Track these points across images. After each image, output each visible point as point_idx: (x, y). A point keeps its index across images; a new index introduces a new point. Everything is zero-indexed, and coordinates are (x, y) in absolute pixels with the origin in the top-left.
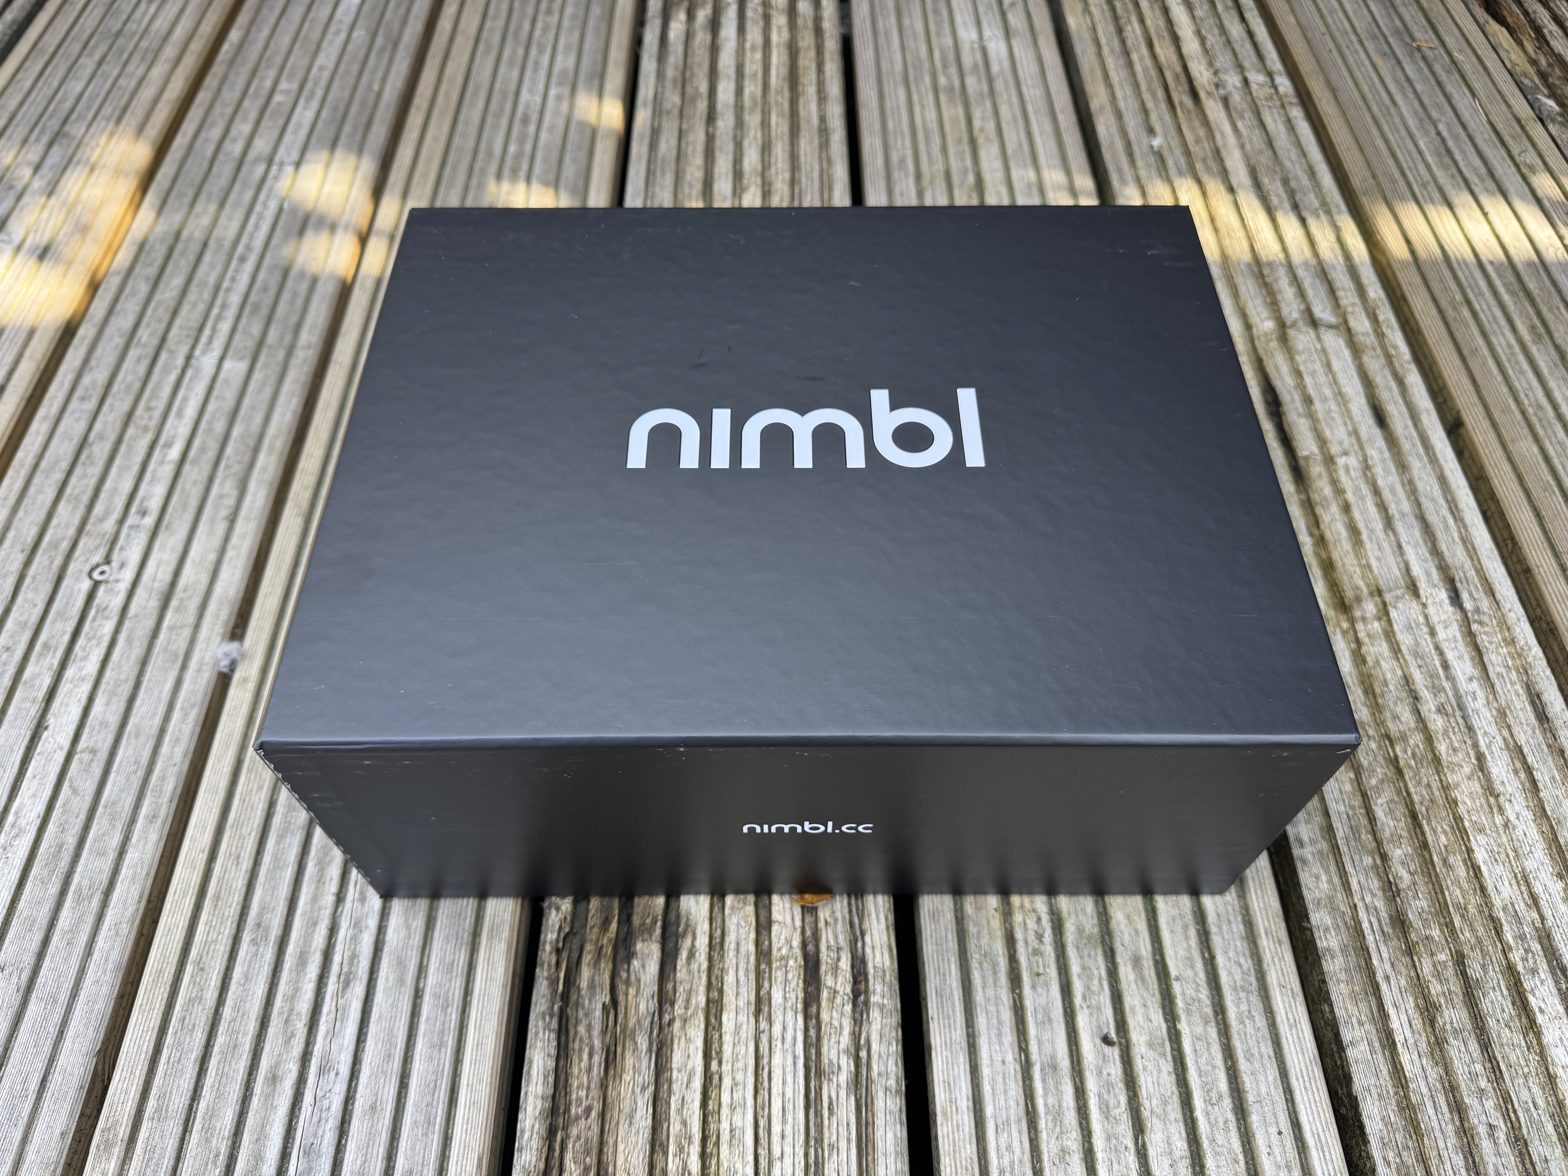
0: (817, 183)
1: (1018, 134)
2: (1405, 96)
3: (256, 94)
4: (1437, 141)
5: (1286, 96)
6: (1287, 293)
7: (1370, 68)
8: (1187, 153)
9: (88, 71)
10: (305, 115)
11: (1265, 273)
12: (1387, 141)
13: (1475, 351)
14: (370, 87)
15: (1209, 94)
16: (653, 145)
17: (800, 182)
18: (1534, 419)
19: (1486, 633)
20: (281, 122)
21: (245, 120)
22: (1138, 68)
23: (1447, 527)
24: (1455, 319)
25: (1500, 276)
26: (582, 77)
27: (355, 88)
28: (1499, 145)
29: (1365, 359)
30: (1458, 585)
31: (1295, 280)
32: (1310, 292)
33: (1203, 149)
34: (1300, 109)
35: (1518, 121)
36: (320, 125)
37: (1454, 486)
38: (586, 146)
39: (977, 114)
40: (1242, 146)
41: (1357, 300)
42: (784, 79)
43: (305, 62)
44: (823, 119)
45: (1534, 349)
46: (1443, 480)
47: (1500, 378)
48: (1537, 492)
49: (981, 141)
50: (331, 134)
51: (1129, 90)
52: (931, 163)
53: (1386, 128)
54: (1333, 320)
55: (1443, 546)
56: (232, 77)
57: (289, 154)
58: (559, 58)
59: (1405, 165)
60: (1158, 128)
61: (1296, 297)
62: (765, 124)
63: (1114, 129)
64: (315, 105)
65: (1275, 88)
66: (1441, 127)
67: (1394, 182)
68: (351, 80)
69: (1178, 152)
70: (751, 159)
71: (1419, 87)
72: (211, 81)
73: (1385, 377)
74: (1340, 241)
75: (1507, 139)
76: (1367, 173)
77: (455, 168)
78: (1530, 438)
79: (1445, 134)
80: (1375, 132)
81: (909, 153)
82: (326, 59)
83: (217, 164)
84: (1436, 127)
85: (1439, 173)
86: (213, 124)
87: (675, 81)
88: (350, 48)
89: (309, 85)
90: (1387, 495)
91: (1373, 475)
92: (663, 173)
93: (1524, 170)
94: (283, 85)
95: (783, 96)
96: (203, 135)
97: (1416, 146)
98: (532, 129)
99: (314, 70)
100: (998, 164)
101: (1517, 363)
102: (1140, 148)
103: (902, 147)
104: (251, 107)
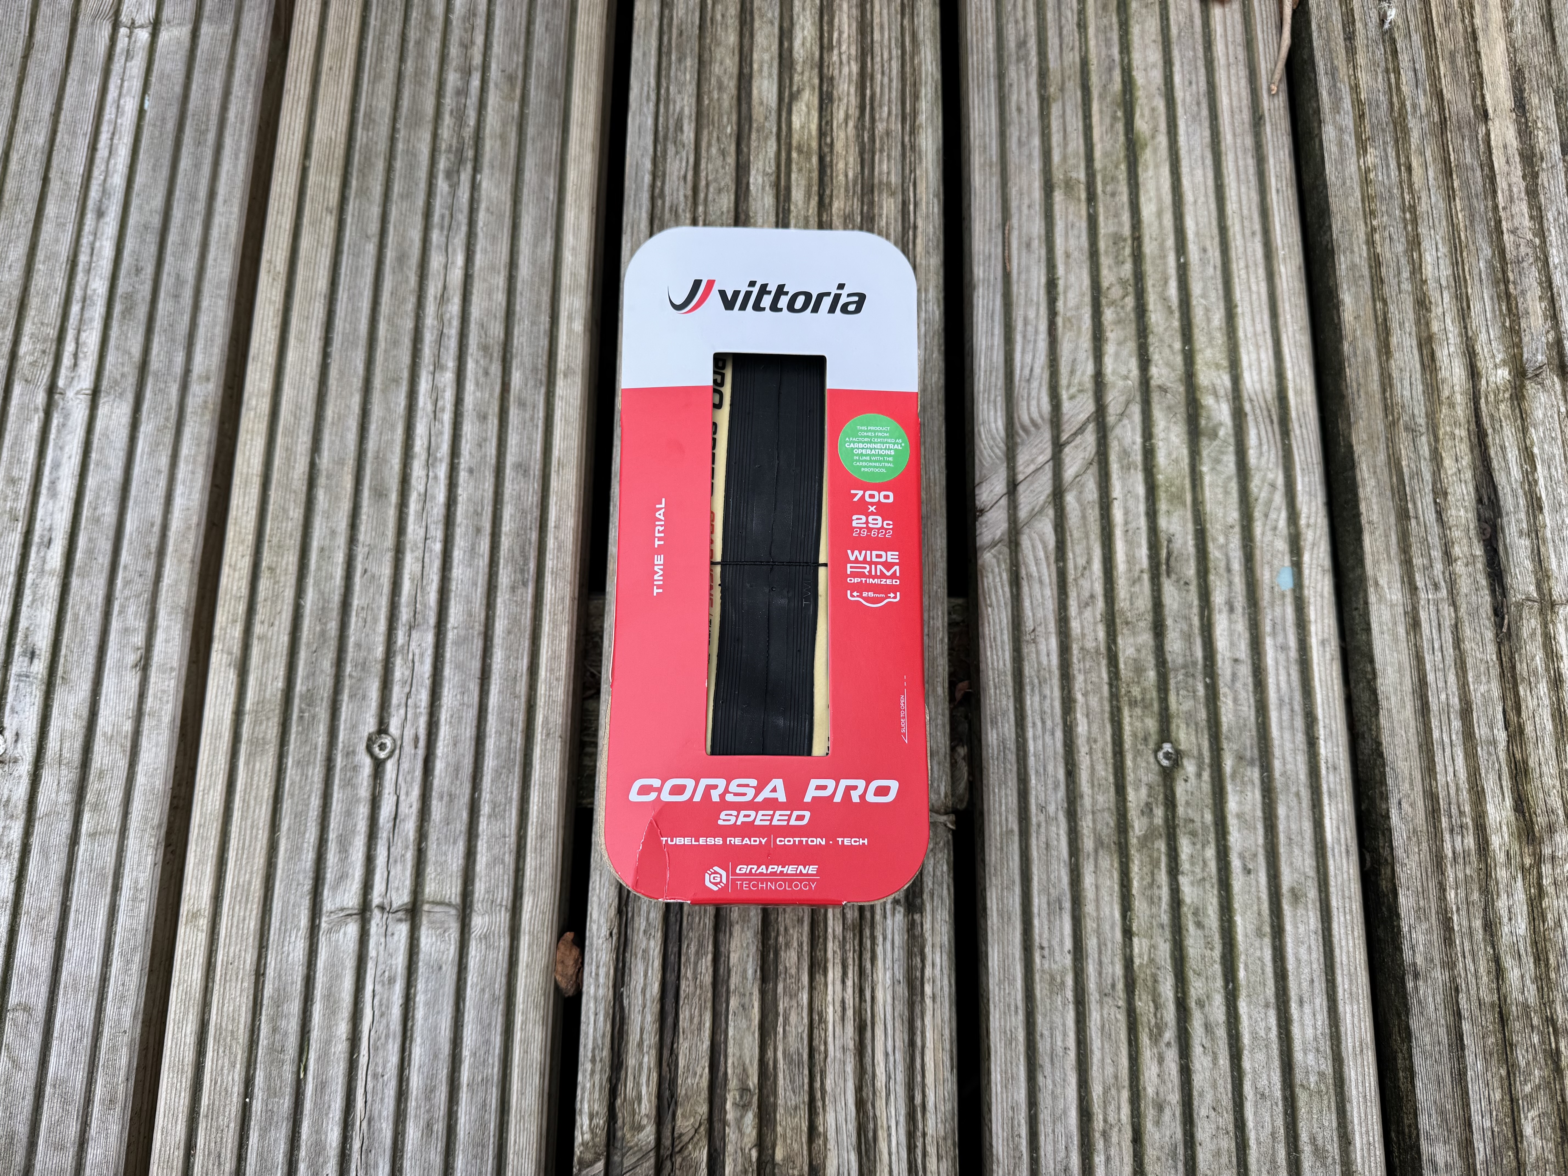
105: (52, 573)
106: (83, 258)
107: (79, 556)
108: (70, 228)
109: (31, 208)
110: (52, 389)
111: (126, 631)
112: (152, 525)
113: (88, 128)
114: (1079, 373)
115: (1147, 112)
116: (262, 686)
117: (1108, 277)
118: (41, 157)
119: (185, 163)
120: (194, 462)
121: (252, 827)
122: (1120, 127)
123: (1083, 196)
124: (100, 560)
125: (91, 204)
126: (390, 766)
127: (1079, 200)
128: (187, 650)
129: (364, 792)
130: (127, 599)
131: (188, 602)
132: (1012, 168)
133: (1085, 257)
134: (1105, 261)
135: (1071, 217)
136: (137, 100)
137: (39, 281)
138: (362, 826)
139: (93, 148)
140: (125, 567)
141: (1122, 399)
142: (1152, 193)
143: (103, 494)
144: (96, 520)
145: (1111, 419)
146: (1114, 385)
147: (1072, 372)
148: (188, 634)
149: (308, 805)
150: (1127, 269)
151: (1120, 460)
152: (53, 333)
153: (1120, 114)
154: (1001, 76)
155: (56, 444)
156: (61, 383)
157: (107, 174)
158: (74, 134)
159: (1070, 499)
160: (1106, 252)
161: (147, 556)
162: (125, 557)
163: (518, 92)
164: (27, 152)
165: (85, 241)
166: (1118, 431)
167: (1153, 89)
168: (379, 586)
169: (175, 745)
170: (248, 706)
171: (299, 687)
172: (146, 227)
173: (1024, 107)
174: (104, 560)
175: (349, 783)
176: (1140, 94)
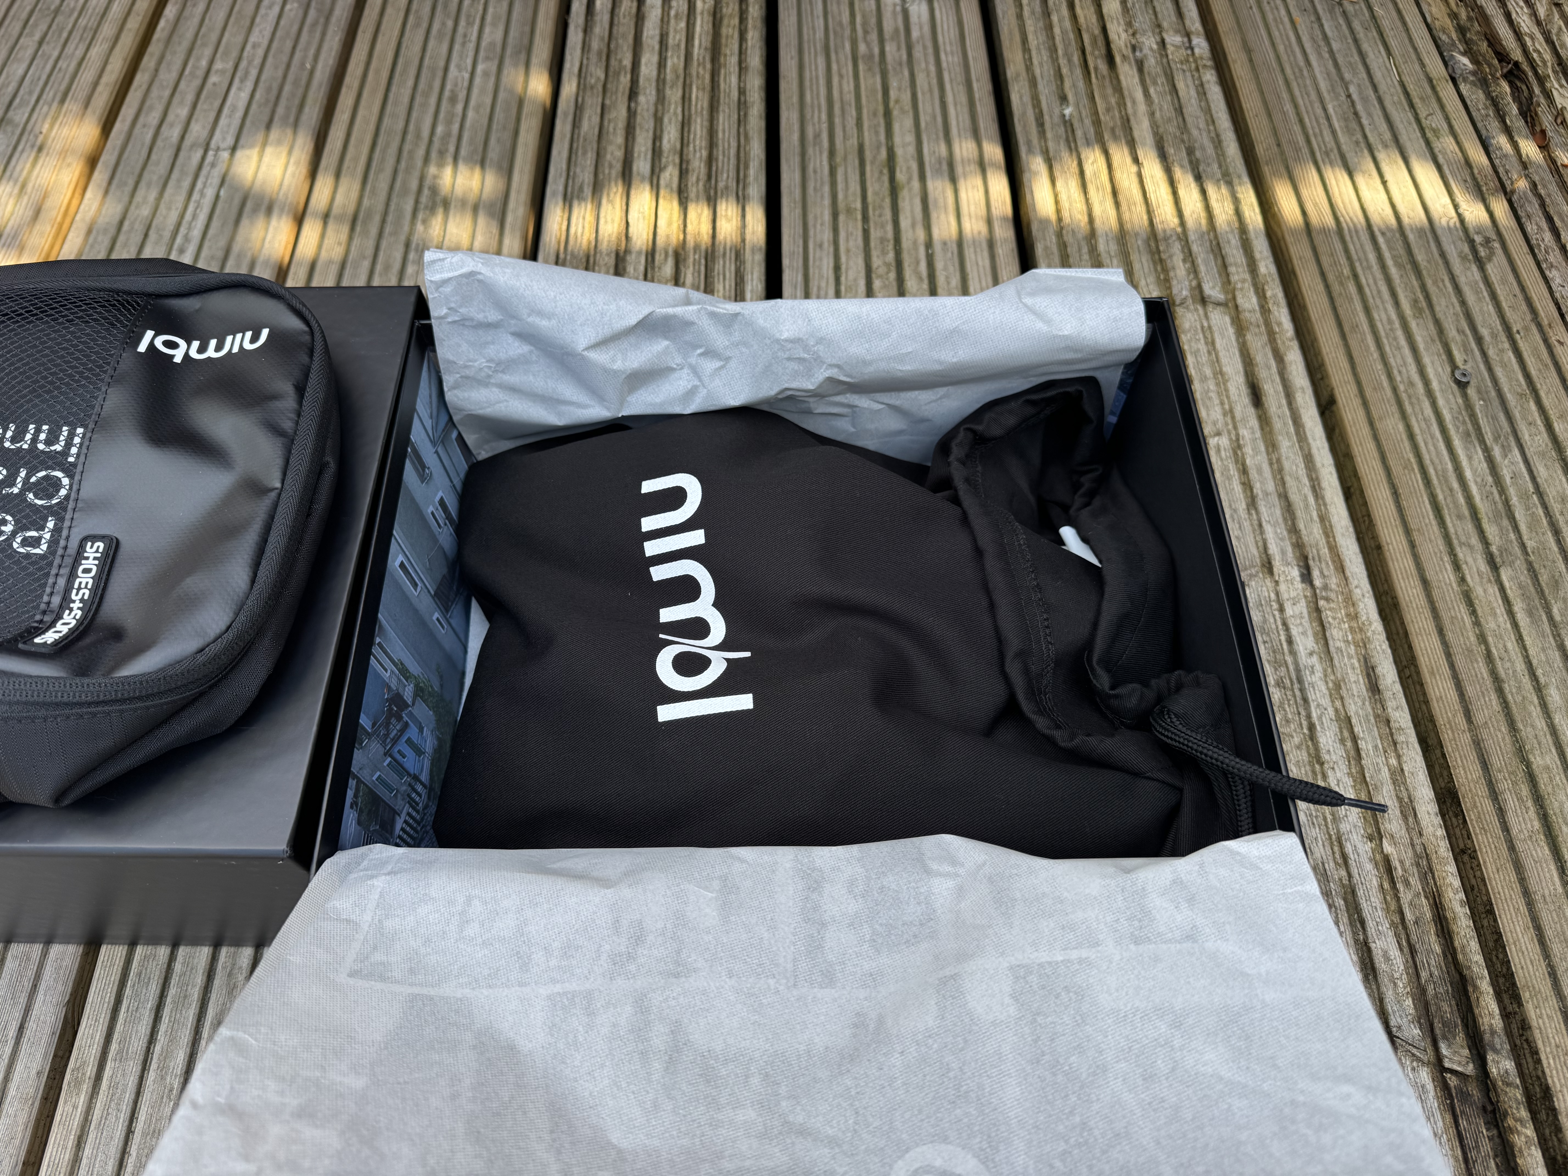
0: (733, 161)
1: (933, 105)
2: (1319, 54)
3: (192, 74)
4: (1346, 106)
5: (1202, 58)
6: (1180, 269)
7: (1288, 25)
8: (1097, 123)
9: (30, 52)
10: (239, 97)
11: (1161, 248)
12: (1296, 106)
13: (1355, 327)
14: (302, 65)
15: (1124, 57)
16: (576, 124)
17: (717, 160)
18: (1404, 396)
19: (1330, 609)
20: (217, 104)
21: (181, 103)
22: (1057, 31)
23: (1307, 506)
24: (1341, 294)
25: (1390, 248)
26: (509, 52)
27: (288, 66)
28: (1407, 108)
29: (1249, 337)
30: (1311, 563)
31: (1189, 256)
32: (1202, 268)
33: (1113, 118)
34: (1213, 72)
35: (1430, 80)
36: (254, 106)
37: (1318, 465)
38: (511, 126)
39: (894, 84)
40: (1152, 114)
41: (1247, 276)
42: (706, 49)
43: (240, 39)
44: (742, 92)
45: (1413, 324)
46: (1309, 460)
47: (1376, 355)
48: (1396, 469)
49: (895, 113)
50: (266, 118)
51: (1045, 55)
52: (845, 138)
53: (1297, 92)
54: (1221, 297)
55: (1301, 525)
56: (168, 57)
57: (224, 139)
58: (487, 30)
59: (1311, 132)
60: (1071, 97)
61: (1189, 274)
62: (685, 99)
63: (1027, 99)
64: (249, 85)
65: (1192, 49)
66: (1352, 89)
67: (1298, 150)
68: (285, 59)
69: (1088, 122)
70: (671, 136)
71: (1335, 46)
72: (148, 62)
73: (1266, 355)
74: (1238, 212)
75: (1416, 101)
76: (1272, 141)
77: (384, 151)
78: (1397, 415)
79: (1355, 97)
80: (1285, 96)
81: (825, 126)
82: (260, 36)
83: (155, 150)
84: (1347, 89)
85: (1343, 138)
86: (151, 108)
87: (599, 53)
88: (282, 23)
89: (243, 64)
90: (1253, 474)
91: (1243, 455)
92: (585, 153)
93: (1429, 135)
94: (218, 65)
95: (704, 68)
96: (141, 120)
97: (1325, 110)
98: (459, 107)
99: (248, 47)
100: (910, 138)
101: (1395, 339)
102: (1051, 117)
103: (818, 121)
104: (188, 89)
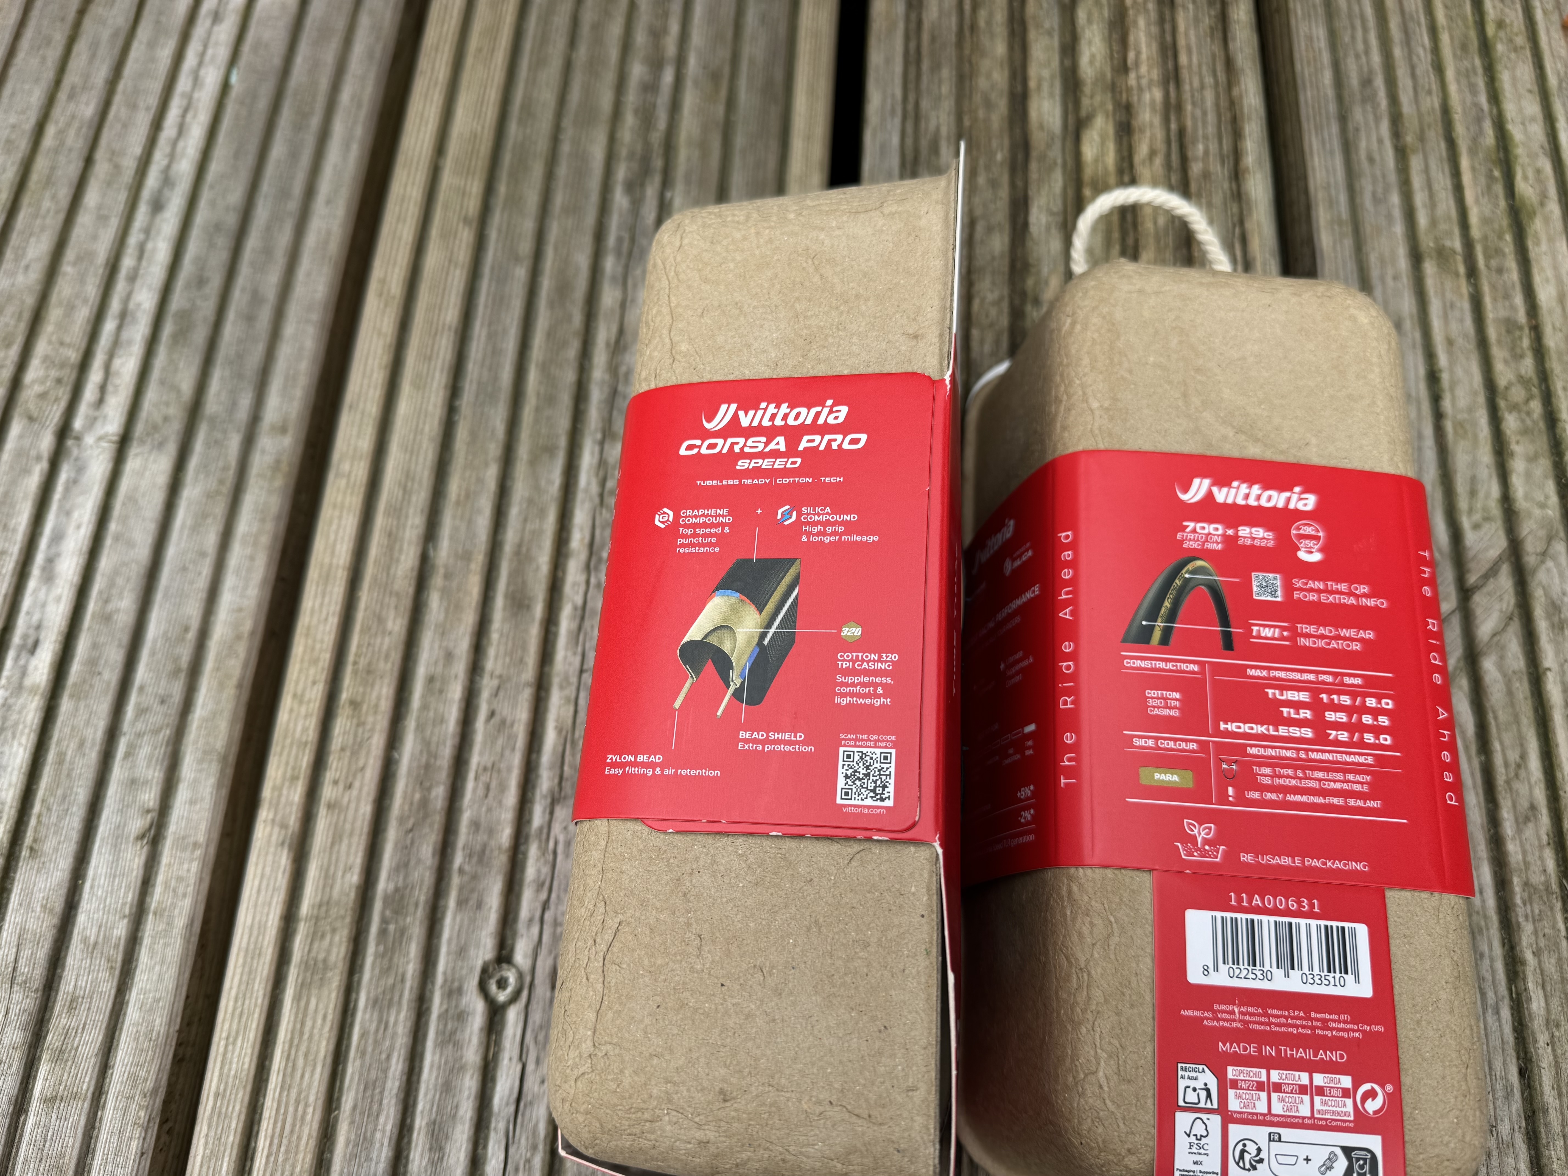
105: (33, 690)
106: (128, 262)
107: (76, 668)
108: (114, 223)
109: (64, 194)
110: (63, 432)
111: (133, 783)
112: (186, 629)
113: (153, 101)
114: (1481, 494)
115: (1530, 174)
116: (328, 878)
117: (1504, 374)
118: (87, 132)
119: (278, 150)
120: (255, 544)
121: (298, 1102)
122: (1499, 189)
123: (1462, 269)
124: (106, 675)
125: (146, 194)
126: (513, 1015)
127: (1457, 275)
128: (220, 818)
129: (472, 1054)
130: (139, 735)
131: (228, 746)
132: (1367, 229)
133: (1471, 346)
134: (1498, 354)
135: (1449, 295)
136: (222, 71)
137: (63, 288)
138: (467, 1110)
139: (157, 125)
140: (141, 689)
141: (1542, 533)
142: (1549, 273)
143: (120, 581)
144: (106, 618)
145: (1530, 560)
146: (1529, 515)
147: (1473, 493)
148: (225, 792)
149: (385, 1071)
150: (1528, 365)
151: (1549, 616)
152: (73, 356)
153: (1497, 173)
154: (1343, 118)
155: (60, 508)
156: (78, 424)
157: (172, 156)
158: (133, 107)
159: (1489, 666)
160: (1499, 342)
161: (176, 672)
162: (142, 674)
163: (723, 93)
164: (68, 125)
165: (133, 240)
166: (1541, 576)
167: (1536, 147)
168: (512, 738)
169: (190, 963)
170: (305, 908)
171: (383, 885)
172: (217, 227)
173: (1377, 157)
174: (111, 676)
175: (449, 1039)
176: (1520, 151)
